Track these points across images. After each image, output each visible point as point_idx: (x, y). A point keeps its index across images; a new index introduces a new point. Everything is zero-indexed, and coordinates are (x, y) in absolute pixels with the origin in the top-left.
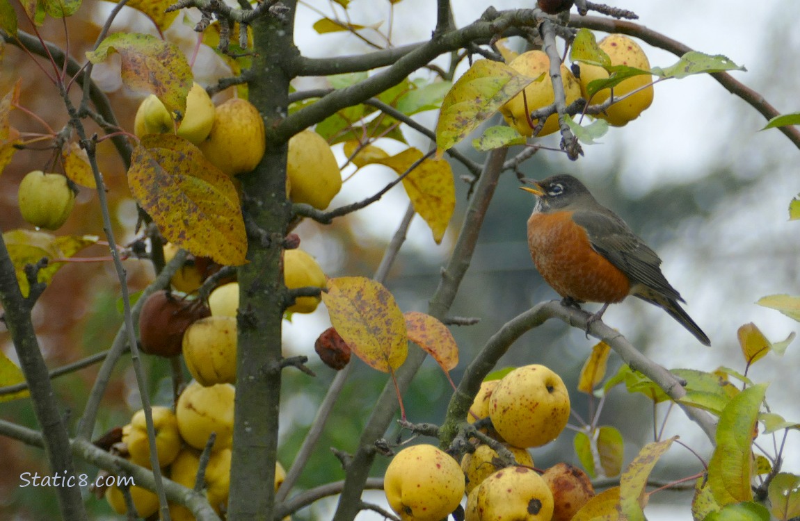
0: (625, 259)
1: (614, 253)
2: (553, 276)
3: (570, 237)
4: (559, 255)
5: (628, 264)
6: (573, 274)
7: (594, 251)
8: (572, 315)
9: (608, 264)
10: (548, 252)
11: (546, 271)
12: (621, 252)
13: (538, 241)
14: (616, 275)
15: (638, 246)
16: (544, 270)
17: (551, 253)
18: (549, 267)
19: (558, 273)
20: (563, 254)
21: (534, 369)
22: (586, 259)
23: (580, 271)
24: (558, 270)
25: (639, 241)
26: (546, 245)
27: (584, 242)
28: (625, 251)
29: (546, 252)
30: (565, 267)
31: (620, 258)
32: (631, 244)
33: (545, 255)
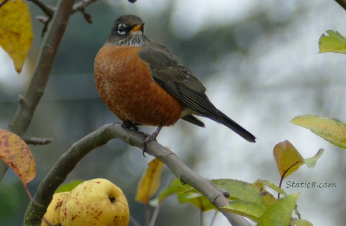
0: (178, 89)
1: (169, 83)
2: (116, 101)
3: (135, 70)
4: (122, 84)
5: (180, 93)
6: (135, 100)
7: (153, 82)
8: (131, 136)
9: (165, 93)
10: (113, 80)
11: (109, 96)
12: (175, 82)
13: (106, 68)
14: (171, 100)
15: (188, 77)
16: (107, 95)
17: (116, 81)
18: (113, 93)
19: (121, 99)
20: (127, 83)
21: (98, 183)
22: (147, 88)
23: (142, 97)
24: (121, 96)
25: (189, 73)
26: (113, 73)
27: (145, 74)
28: (178, 81)
29: (112, 80)
30: (128, 94)
31: (174, 87)
32: (183, 75)
33: (110, 82)
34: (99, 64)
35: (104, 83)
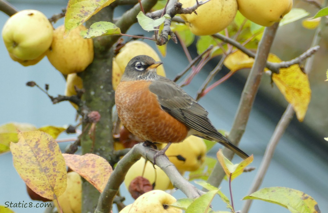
0: (183, 114)
1: (175, 110)
2: (133, 126)
3: (146, 102)
4: (137, 113)
5: (185, 118)
6: (148, 125)
7: (162, 110)
8: (147, 152)
9: (172, 118)
10: (129, 110)
11: (128, 122)
12: (180, 109)
13: (124, 100)
14: (177, 124)
15: (192, 104)
16: (126, 122)
17: (131, 111)
18: (130, 120)
19: (137, 124)
20: (140, 112)
22: (157, 115)
23: (153, 123)
24: (137, 122)
25: (192, 100)
26: (128, 105)
27: (155, 104)
28: (182, 108)
29: (128, 110)
30: (142, 121)
31: (179, 113)
32: (187, 103)
33: (127, 111)
34: (118, 97)
35: (123, 112)
